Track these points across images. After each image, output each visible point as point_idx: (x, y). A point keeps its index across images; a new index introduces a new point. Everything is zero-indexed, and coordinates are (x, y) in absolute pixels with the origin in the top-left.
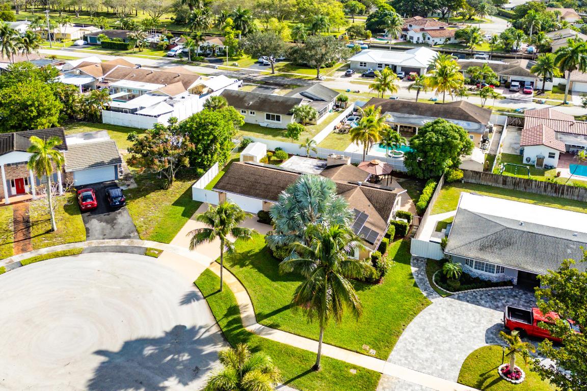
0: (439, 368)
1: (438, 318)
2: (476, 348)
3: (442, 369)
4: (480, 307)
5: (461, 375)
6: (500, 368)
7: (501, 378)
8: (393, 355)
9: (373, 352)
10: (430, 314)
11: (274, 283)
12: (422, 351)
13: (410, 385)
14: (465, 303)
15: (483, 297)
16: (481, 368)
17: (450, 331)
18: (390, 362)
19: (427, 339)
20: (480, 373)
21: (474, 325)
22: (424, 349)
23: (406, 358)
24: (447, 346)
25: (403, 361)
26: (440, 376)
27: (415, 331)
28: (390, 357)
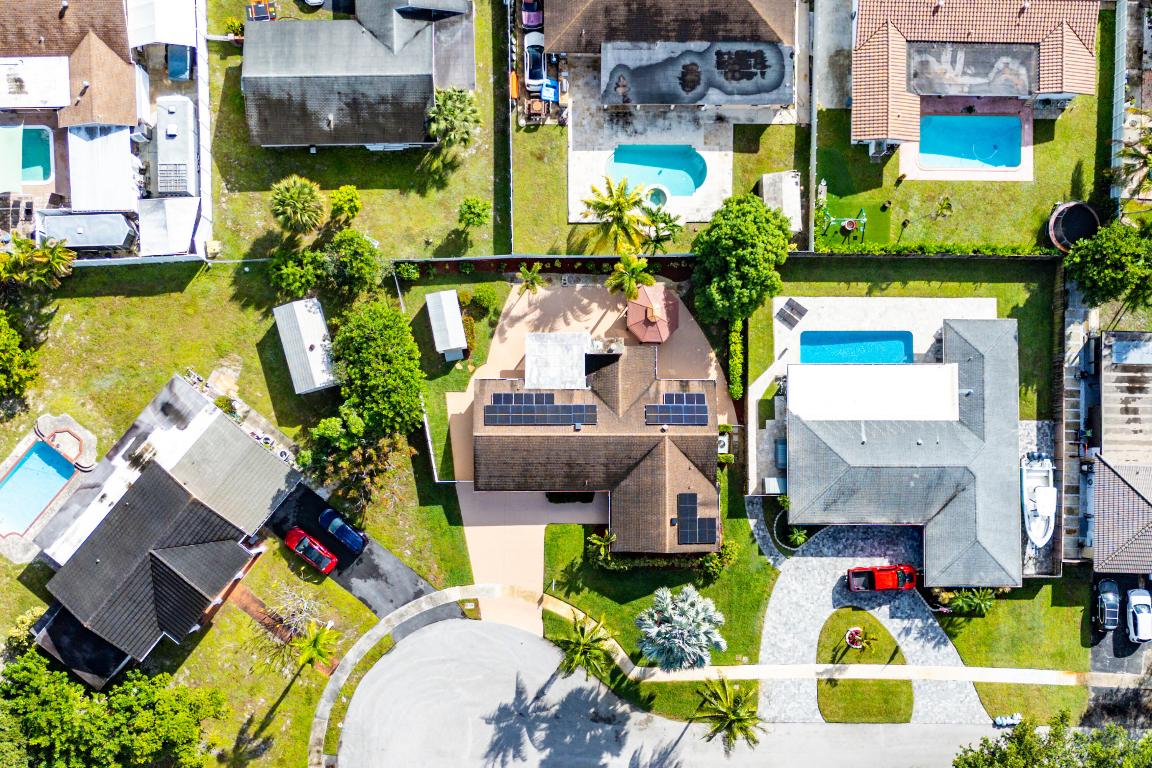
0: (801, 654)
1: (789, 592)
2: (826, 618)
3: (803, 655)
4: (824, 559)
5: (818, 655)
6: (847, 637)
7: (849, 647)
8: (762, 655)
9: (745, 659)
10: (782, 589)
11: (624, 607)
12: (784, 640)
13: (782, 682)
14: (810, 558)
15: (825, 541)
16: (830, 644)
17: (802, 606)
18: (761, 664)
19: (786, 624)
20: (832, 648)
21: (822, 587)
22: (786, 638)
23: (772, 654)
24: (802, 625)
25: (773, 659)
26: (803, 662)
27: (774, 618)
28: (760, 659)
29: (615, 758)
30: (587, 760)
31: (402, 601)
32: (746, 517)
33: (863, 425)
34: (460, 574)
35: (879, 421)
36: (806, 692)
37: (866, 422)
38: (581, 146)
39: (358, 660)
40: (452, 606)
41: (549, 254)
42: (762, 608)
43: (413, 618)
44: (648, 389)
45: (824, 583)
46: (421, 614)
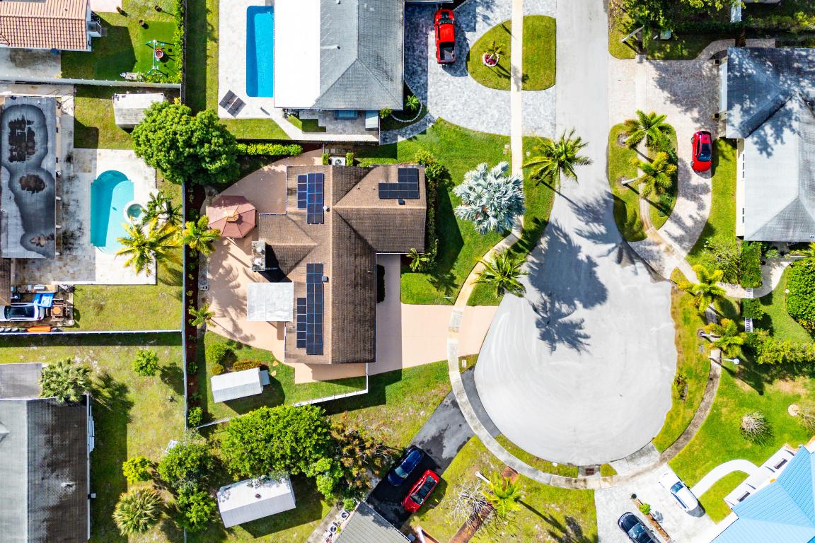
0: (503, 103)
1: (455, 111)
2: (475, 82)
3: (503, 101)
4: (429, 83)
5: (504, 89)
6: (490, 66)
7: (498, 65)
8: (504, 133)
9: (506, 146)
10: (453, 117)
12: (492, 115)
13: (525, 118)
14: (428, 93)
15: (415, 81)
16: (495, 79)
17: (466, 100)
18: (510, 134)
19: (480, 114)
20: (499, 78)
21: (451, 85)
22: (490, 115)
23: (503, 125)
24: (481, 101)
25: (506, 126)
26: (509, 101)
27: (475, 123)
28: (506, 135)
29: (582, 250)
30: (583, 271)
31: (461, 417)
32: (396, 144)
33: (325, 47)
34: (439, 372)
35: (321, 34)
36: (533, 99)
37: (322, 45)
38: (91, 273)
39: (506, 451)
40: (464, 378)
41: (181, 300)
42: (467, 132)
43: (474, 409)
44: (294, 221)
45: (448, 83)
46: (470, 402)
